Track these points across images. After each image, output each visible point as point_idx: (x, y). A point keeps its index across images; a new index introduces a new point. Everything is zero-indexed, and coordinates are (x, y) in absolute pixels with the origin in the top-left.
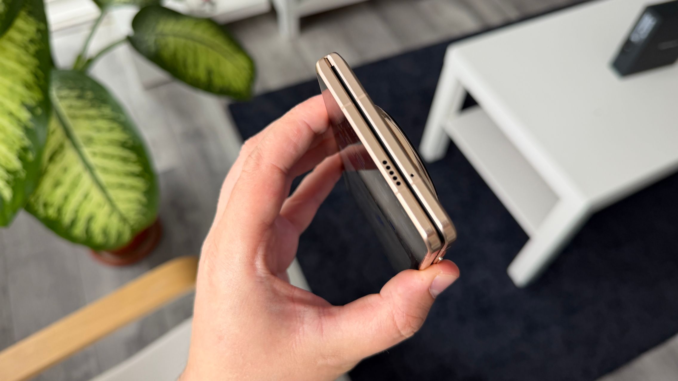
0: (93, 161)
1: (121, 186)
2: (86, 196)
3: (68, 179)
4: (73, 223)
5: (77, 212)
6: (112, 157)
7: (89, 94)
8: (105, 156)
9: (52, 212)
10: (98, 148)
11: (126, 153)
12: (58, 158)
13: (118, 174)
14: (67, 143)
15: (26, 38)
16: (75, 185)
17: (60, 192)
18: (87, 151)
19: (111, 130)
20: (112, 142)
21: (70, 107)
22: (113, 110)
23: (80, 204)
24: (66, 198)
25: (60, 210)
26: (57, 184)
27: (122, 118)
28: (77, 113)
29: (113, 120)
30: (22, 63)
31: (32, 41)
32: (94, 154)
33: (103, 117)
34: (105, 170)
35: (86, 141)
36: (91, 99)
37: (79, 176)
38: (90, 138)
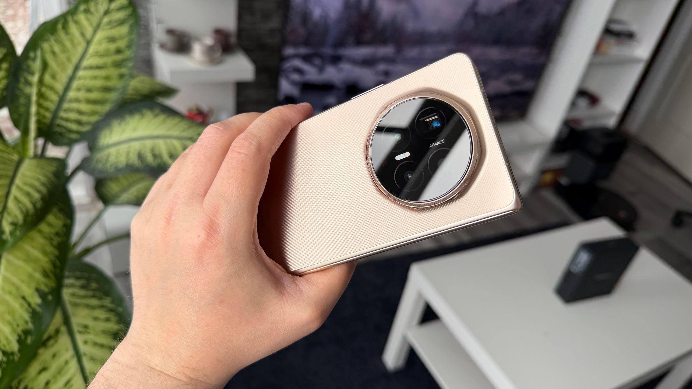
0: (82, 348)
2: (67, 383)
3: (55, 366)
7: (94, 285)
8: (95, 344)
10: (91, 337)
12: (51, 342)
14: (63, 329)
15: (53, 231)
16: (60, 372)
17: (43, 377)
18: (80, 339)
19: (107, 320)
20: (105, 332)
21: (73, 295)
22: (112, 302)
24: (48, 383)
26: (44, 369)
27: (120, 309)
28: (78, 301)
29: (111, 310)
30: (45, 253)
31: (57, 234)
32: (86, 342)
33: (102, 307)
34: (91, 358)
35: (81, 329)
36: (94, 290)
37: (67, 363)
38: (86, 327)
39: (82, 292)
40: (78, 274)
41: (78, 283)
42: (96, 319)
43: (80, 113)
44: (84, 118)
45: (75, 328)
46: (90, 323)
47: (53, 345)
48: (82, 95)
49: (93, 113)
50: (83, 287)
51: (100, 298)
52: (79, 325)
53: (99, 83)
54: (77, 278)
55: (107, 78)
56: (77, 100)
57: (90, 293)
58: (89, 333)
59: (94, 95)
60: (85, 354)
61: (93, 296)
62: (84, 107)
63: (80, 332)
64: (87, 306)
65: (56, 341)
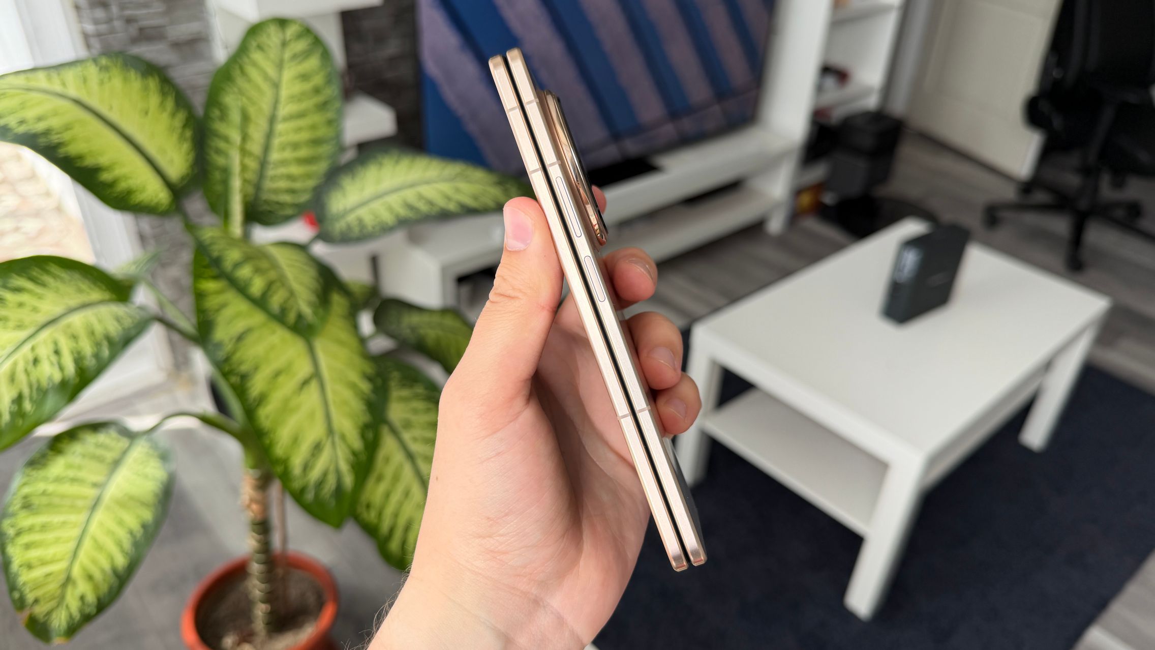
0: (412, 447)
3: (389, 472)
5: (396, 515)
9: (373, 516)
17: (381, 489)
23: (400, 504)
24: (387, 495)
26: (381, 477)
35: (404, 426)
37: (401, 466)
43: (291, 178)
44: (298, 185)
46: (411, 417)
48: (288, 154)
49: (308, 176)
53: (305, 136)
55: (313, 127)
56: (283, 163)
59: (303, 153)
62: (295, 170)
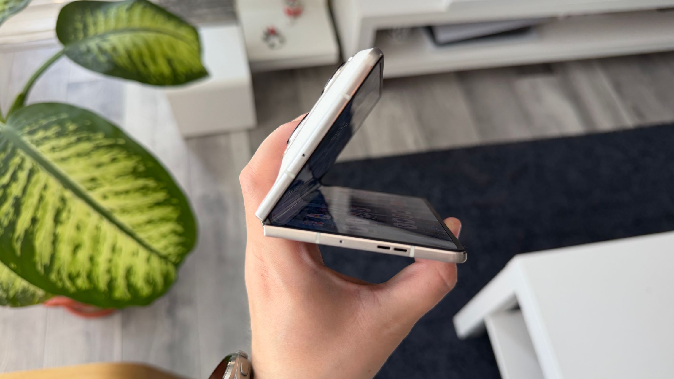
0: (105, 204)
1: (150, 222)
2: (114, 249)
3: (86, 238)
4: (111, 284)
5: (109, 271)
6: (127, 192)
7: (71, 127)
8: (117, 194)
9: (82, 283)
10: (106, 188)
11: (141, 182)
12: (64, 215)
13: (140, 209)
14: (68, 194)
16: (96, 241)
17: (82, 255)
18: (95, 196)
19: (114, 160)
20: (119, 176)
21: (53, 149)
22: (106, 137)
23: (111, 261)
24: (92, 259)
25: (89, 276)
26: (76, 248)
27: (121, 142)
28: (64, 154)
29: (111, 147)
32: (105, 197)
33: (98, 148)
34: (124, 211)
35: (89, 185)
36: (75, 132)
37: (98, 228)
38: (93, 180)
39: (63, 141)
40: (44, 122)
41: (50, 133)
42: (99, 165)
45: (82, 187)
46: (96, 173)
47: (68, 218)
50: (60, 135)
51: (88, 139)
52: (83, 182)
54: (46, 128)
57: (73, 138)
58: (100, 185)
60: (113, 210)
61: (79, 140)
63: (90, 189)
64: (79, 155)
65: (69, 211)
